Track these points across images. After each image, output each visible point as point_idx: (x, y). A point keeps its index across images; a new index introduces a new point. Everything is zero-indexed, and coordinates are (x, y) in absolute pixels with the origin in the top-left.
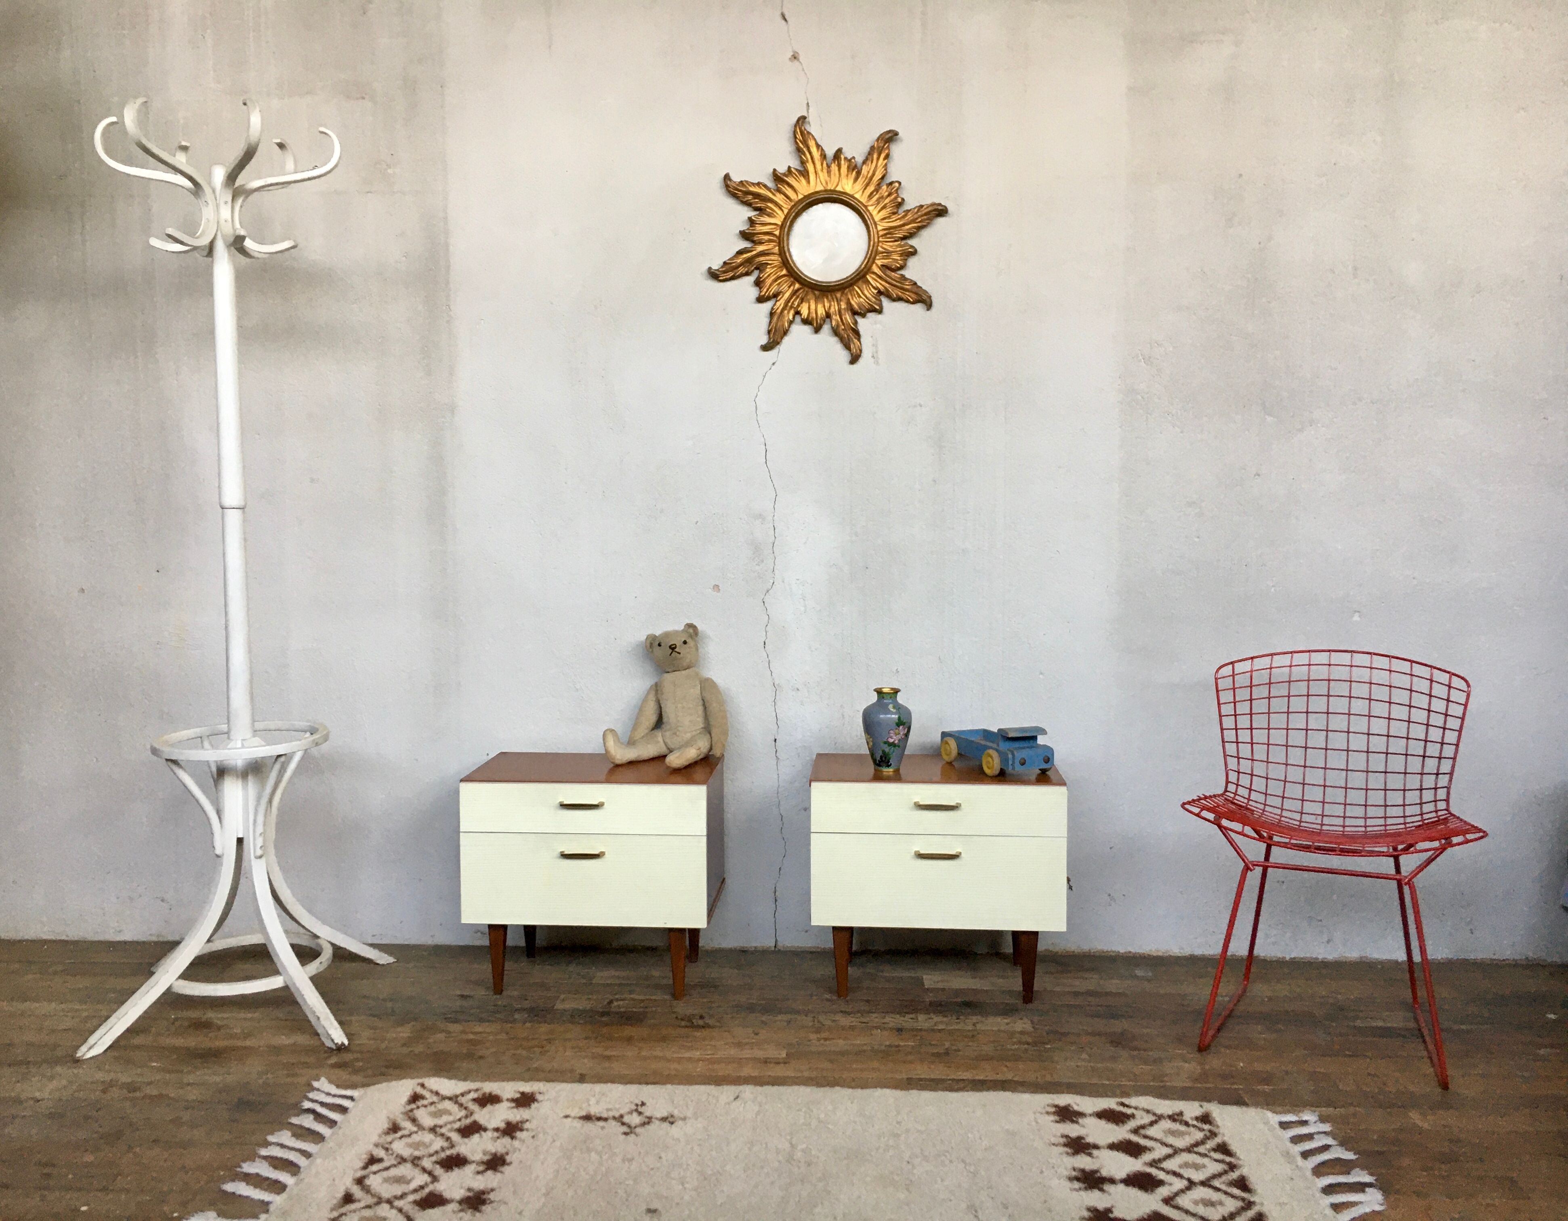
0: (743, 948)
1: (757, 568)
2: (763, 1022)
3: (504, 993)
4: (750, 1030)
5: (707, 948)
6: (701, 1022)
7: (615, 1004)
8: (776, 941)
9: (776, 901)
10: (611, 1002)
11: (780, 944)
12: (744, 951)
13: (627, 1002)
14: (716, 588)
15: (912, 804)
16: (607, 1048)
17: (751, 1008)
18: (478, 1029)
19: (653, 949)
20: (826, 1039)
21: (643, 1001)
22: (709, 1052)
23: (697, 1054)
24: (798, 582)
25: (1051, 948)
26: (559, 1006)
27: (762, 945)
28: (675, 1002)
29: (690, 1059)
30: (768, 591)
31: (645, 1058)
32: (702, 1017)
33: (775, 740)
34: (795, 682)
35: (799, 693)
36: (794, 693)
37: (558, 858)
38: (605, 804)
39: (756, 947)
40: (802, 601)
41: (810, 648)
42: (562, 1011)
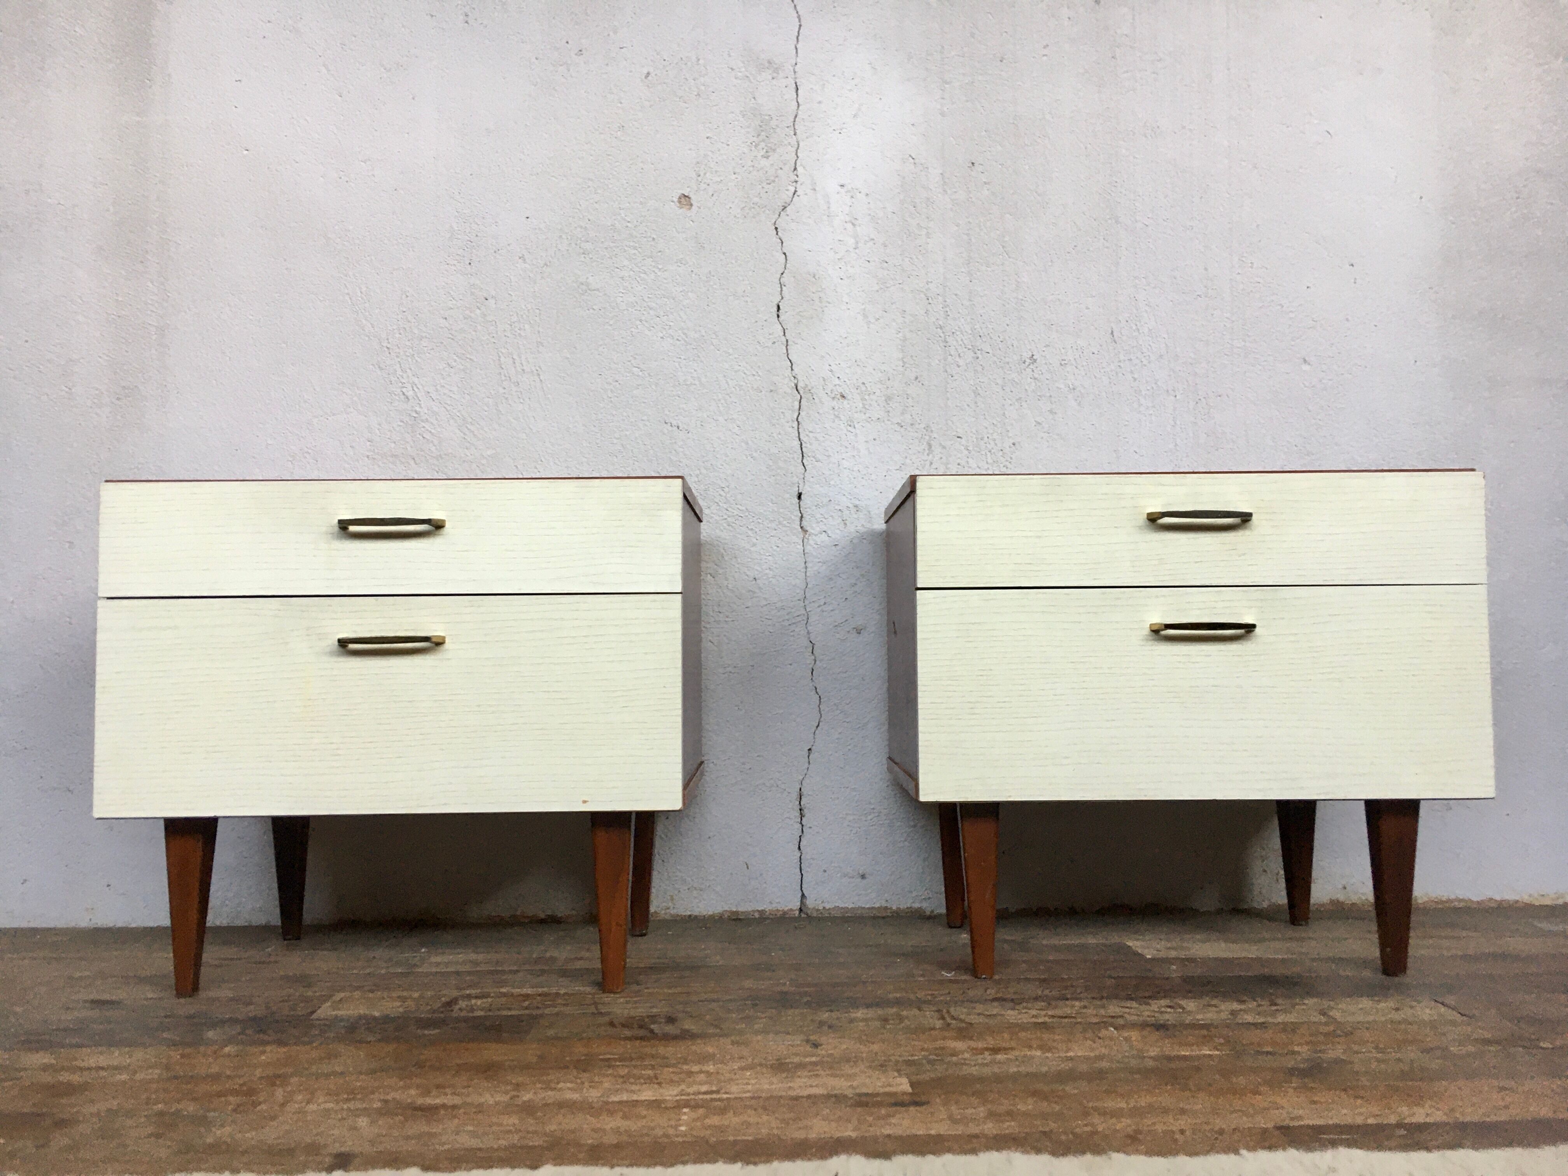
0: (737, 913)
1: (764, 162)
2: (821, 1024)
3: (203, 994)
4: (798, 1040)
5: (663, 914)
6: (670, 1029)
7: (462, 1004)
8: (803, 895)
9: (802, 816)
10: (454, 1001)
11: (810, 903)
12: (736, 919)
13: (490, 1000)
14: (685, 200)
15: (1143, 519)
16: (427, 1093)
17: (784, 1001)
21: (527, 996)
22: (704, 1088)
23: (670, 1094)
24: (843, 190)
26: (325, 1011)
27: (774, 906)
28: (607, 998)
29: (656, 1104)
30: (784, 208)
31: (529, 1109)
32: (671, 1020)
33: (799, 496)
34: (837, 382)
35: (845, 402)
36: (834, 403)
37: (332, 654)
38: (447, 525)
39: (761, 912)
40: (849, 226)
41: (865, 316)
42: (330, 1024)
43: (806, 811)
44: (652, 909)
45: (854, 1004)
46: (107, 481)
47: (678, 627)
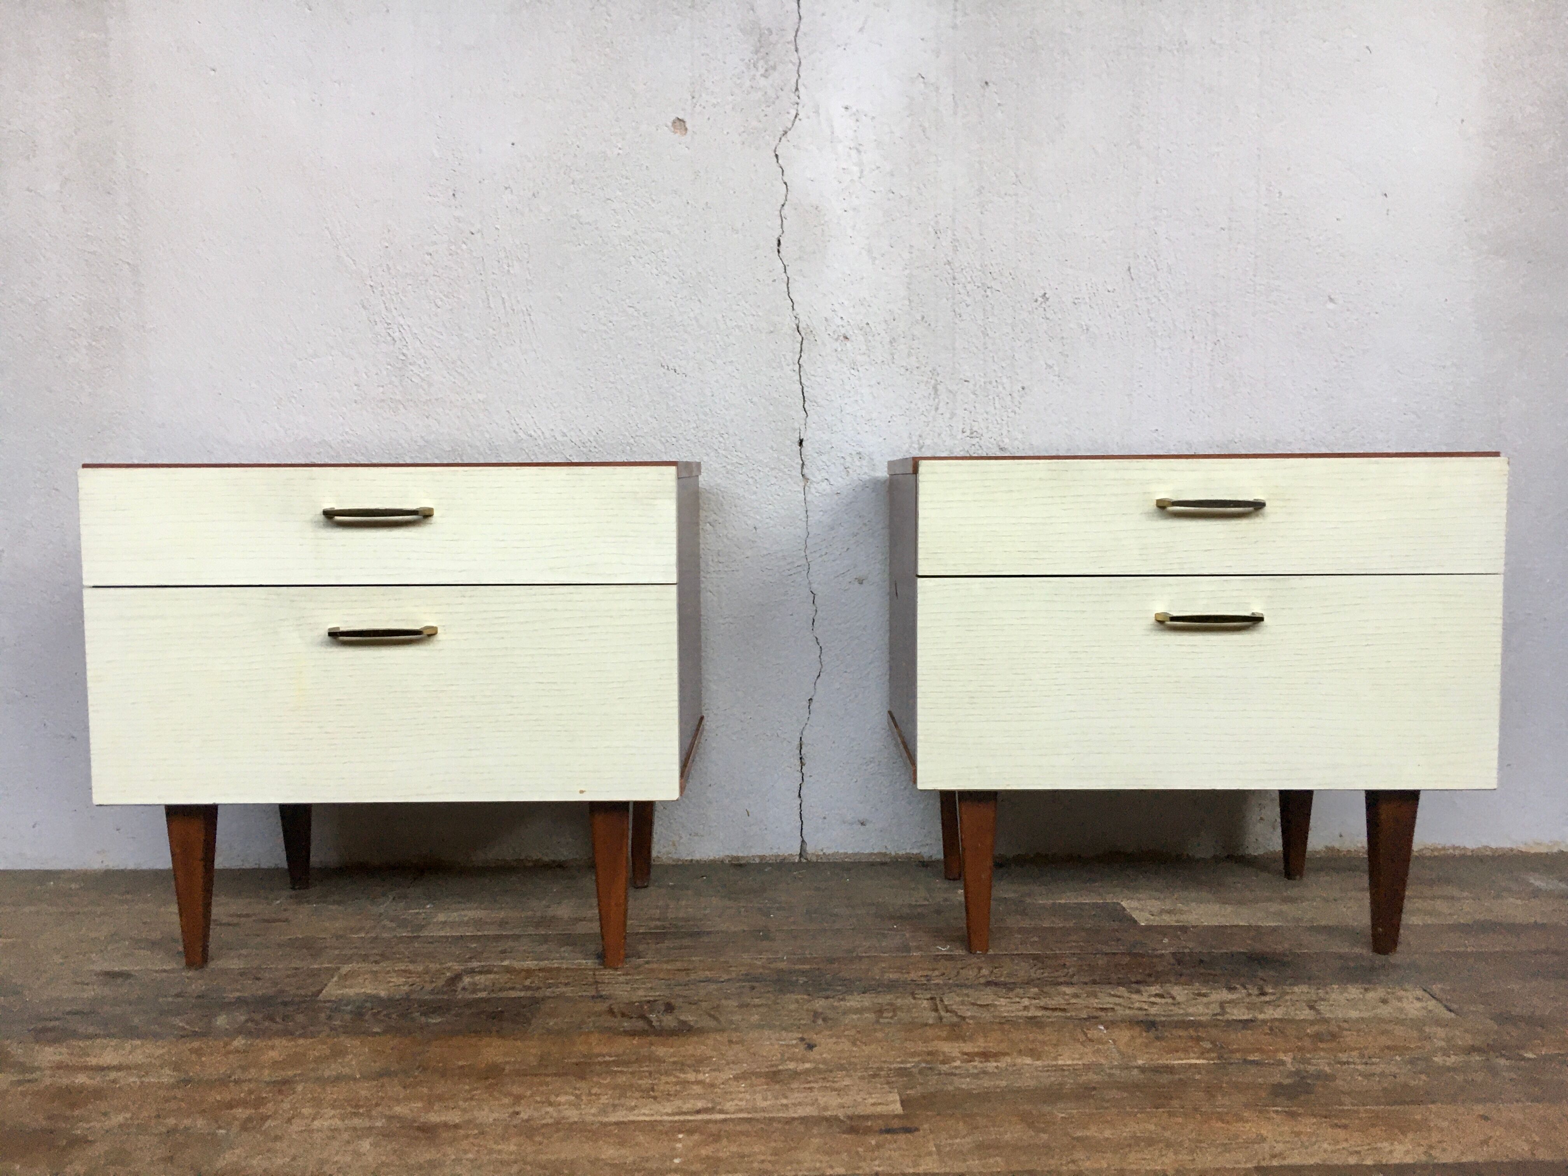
0: (738, 858)
1: (763, 82)
2: (816, 1015)
4: (792, 1038)
5: (665, 859)
6: (669, 1021)
7: (467, 980)
8: (803, 841)
9: (802, 764)
10: (457, 977)
11: (810, 849)
12: (738, 865)
13: (492, 976)
14: (679, 124)
15: (1153, 505)
16: (430, 1102)
17: (781, 982)
18: (109, 1058)
19: (559, 866)
20: (985, 1056)
21: (529, 972)
22: (700, 1104)
23: (665, 1112)
24: (847, 113)
25: (1337, 845)
26: (332, 990)
27: (775, 851)
28: (607, 974)
29: (651, 1127)
30: (786, 133)
31: (529, 1130)
32: (669, 1008)
33: (801, 442)
34: (840, 322)
35: (848, 344)
36: (837, 345)
37: (323, 644)
38: (436, 514)
39: (762, 858)
40: (854, 153)
41: (870, 251)
42: (337, 1005)
43: (805, 761)
44: (654, 854)
45: (849, 986)
46: (85, 466)
47: (674, 618)
